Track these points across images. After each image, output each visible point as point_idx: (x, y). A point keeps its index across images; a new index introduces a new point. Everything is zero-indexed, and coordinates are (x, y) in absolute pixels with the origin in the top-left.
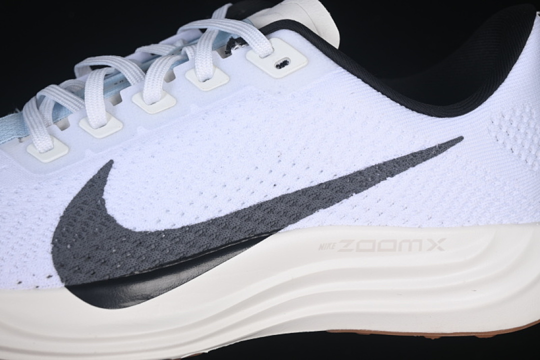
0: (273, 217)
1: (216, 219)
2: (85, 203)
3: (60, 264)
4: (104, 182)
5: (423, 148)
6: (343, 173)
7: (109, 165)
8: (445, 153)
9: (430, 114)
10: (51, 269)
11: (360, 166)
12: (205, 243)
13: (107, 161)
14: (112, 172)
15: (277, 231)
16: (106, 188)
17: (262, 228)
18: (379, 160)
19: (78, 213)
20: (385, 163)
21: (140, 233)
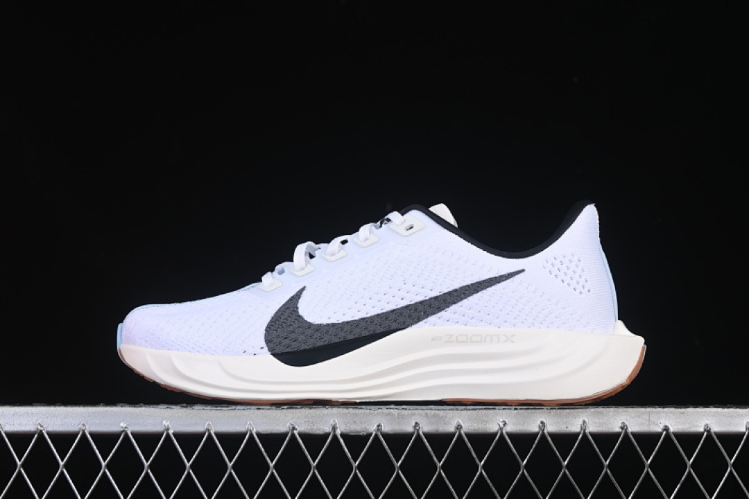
0: (401, 319)
1: (365, 318)
2: (288, 308)
3: (268, 341)
4: (299, 298)
5: (497, 276)
6: (446, 291)
7: (303, 289)
8: (512, 279)
9: (504, 256)
10: (263, 344)
11: (456, 286)
12: (356, 333)
13: (302, 287)
14: (304, 292)
15: (404, 329)
16: (300, 300)
17: (394, 326)
18: (468, 282)
19: (282, 314)
20: (472, 284)
21: (317, 325)
